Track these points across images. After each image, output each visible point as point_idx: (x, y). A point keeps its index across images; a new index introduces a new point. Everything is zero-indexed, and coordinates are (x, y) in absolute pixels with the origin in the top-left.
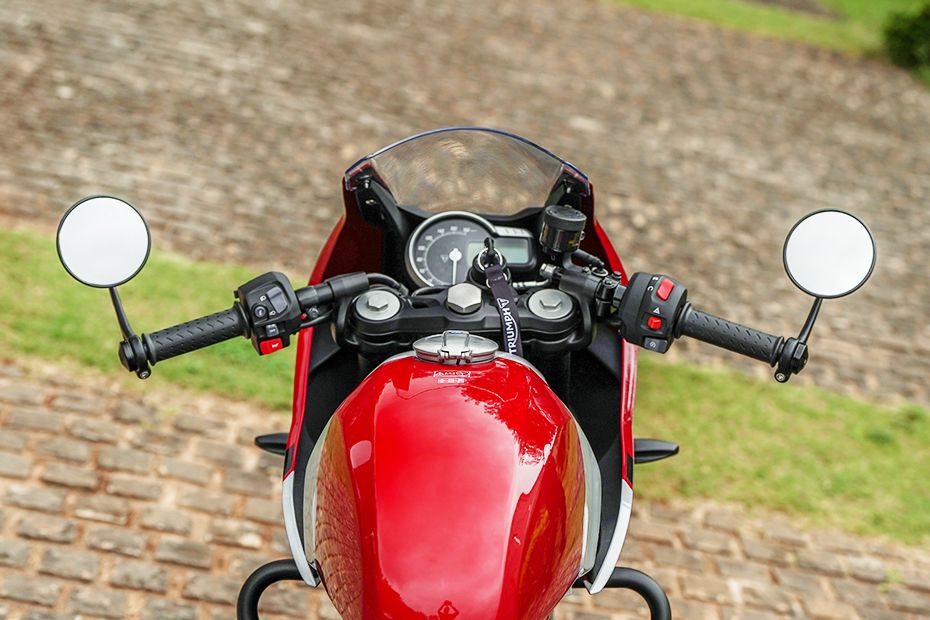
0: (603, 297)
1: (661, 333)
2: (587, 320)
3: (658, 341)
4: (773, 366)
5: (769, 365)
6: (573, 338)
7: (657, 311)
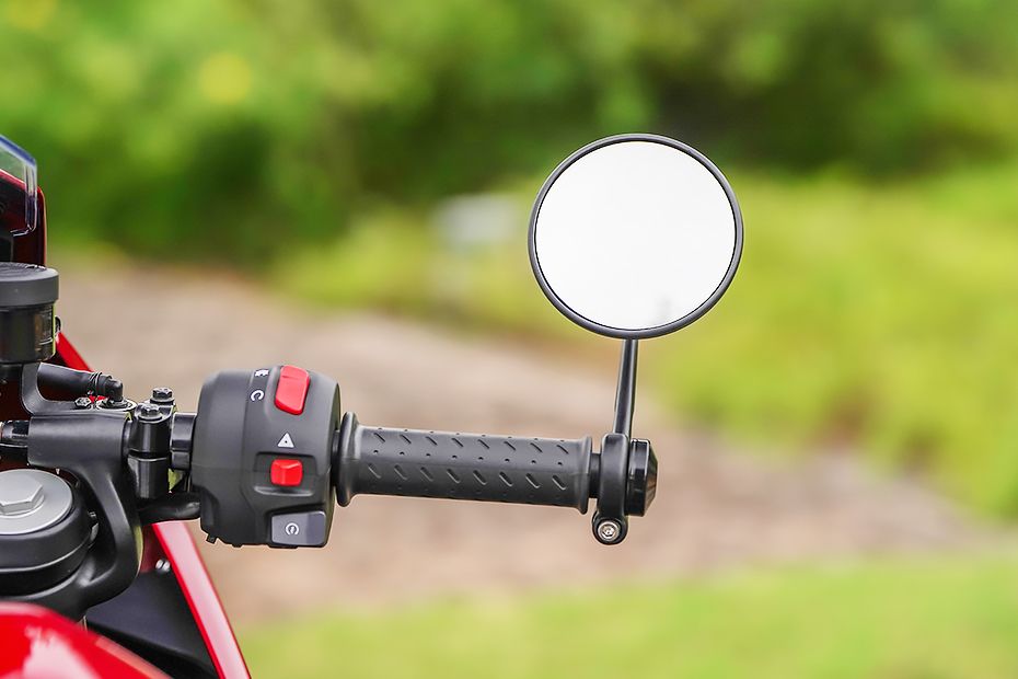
0: (146, 447)
1: (308, 494)
2: (118, 517)
3: (303, 517)
4: (584, 511)
5: (575, 511)
6: (89, 572)
7: (286, 442)
